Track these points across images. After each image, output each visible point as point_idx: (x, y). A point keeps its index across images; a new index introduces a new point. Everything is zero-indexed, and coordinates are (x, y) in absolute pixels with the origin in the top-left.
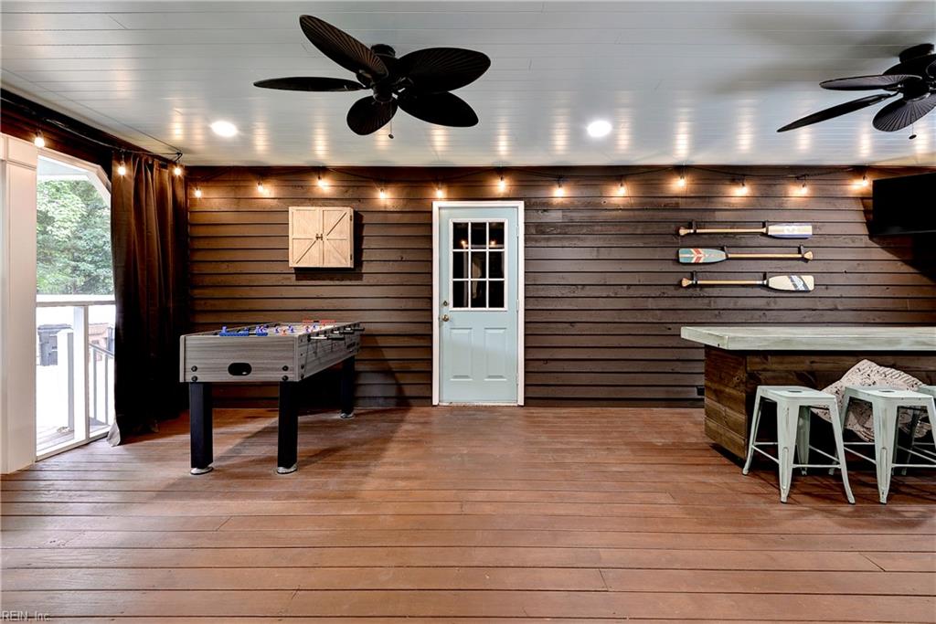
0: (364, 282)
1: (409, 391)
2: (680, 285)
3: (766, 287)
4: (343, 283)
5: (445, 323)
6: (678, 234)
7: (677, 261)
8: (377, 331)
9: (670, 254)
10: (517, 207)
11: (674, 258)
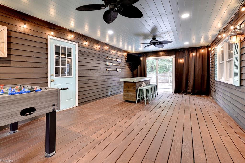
2: (107, 70)
3: (117, 71)
5: (52, 82)
6: (106, 59)
7: (106, 65)
9: (105, 63)
10: (75, 45)
11: (106, 64)
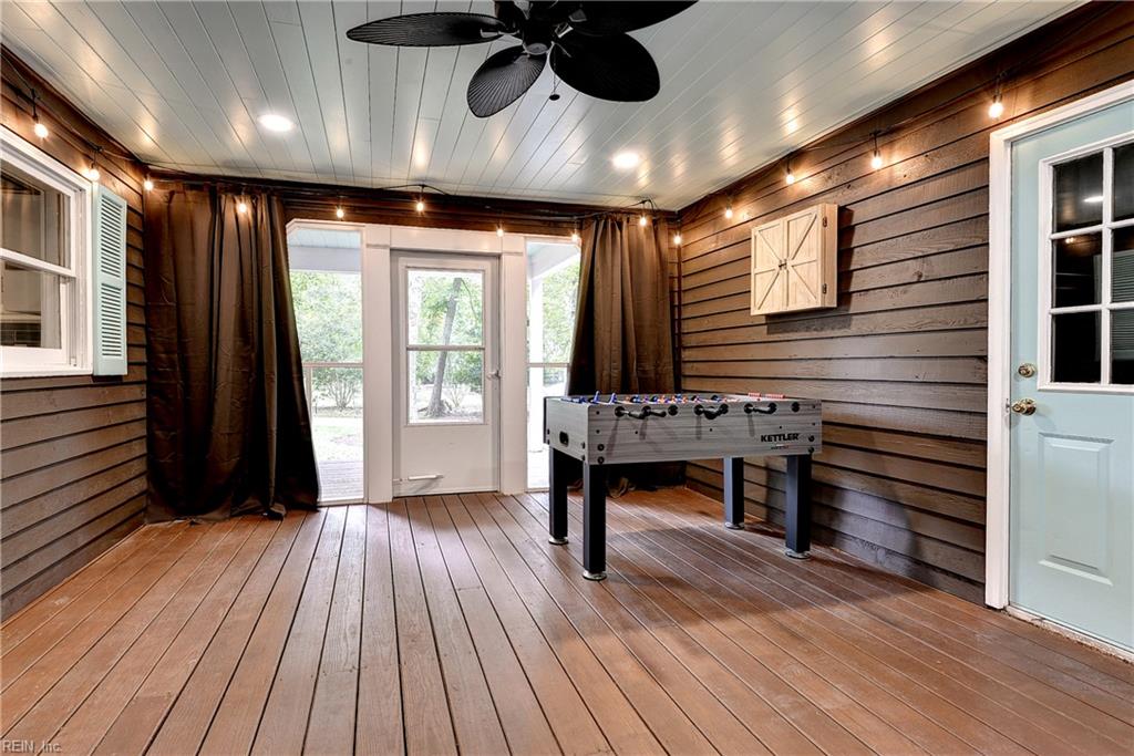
0: (853, 330)
1: (931, 554)
4: (823, 334)
5: (1024, 418)
8: (871, 421)
